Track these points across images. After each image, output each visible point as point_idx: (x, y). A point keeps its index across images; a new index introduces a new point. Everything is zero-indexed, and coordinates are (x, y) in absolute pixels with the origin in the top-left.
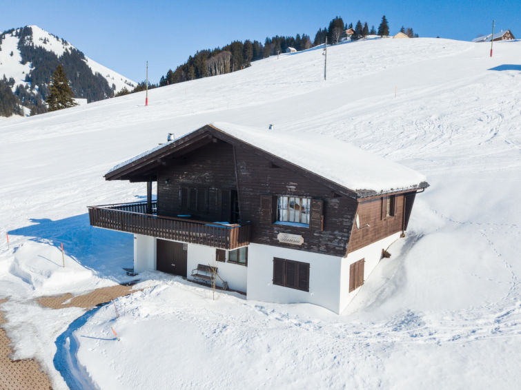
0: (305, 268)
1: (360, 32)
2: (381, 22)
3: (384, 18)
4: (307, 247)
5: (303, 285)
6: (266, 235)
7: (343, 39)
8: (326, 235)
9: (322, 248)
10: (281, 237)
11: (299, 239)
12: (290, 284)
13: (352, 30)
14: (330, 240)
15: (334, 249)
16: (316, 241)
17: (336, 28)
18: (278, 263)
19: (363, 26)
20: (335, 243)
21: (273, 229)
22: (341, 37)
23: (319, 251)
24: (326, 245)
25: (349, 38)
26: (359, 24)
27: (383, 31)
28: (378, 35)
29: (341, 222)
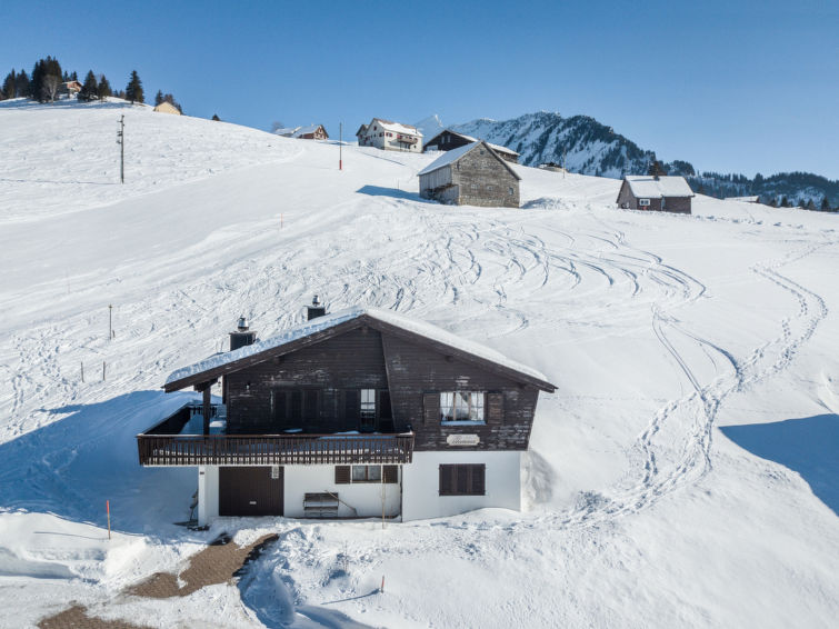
0: (479, 470)
1: (93, 90)
2: (130, 81)
3: (134, 73)
4: (484, 446)
5: (479, 489)
6: (430, 440)
7: (61, 96)
8: (505, 430)
9: (501, 445)
10: (451, 439)
11: (474, 439)
12: (462, 491)
13: (78, 84)
14: (510, 435)
15: (514, 444)
16: (494, 438)
17: (48, 76)
18: (445, 470)
19: (99, 81)
20: (515, 438)
21: (440, 432)
22: (58, 93)
23: (498, 449)
24: (506, 440)
25: (73, 97)
26: (91, 77)
27: (134, 93)
28: (127, 99)
29: (521, 415)
